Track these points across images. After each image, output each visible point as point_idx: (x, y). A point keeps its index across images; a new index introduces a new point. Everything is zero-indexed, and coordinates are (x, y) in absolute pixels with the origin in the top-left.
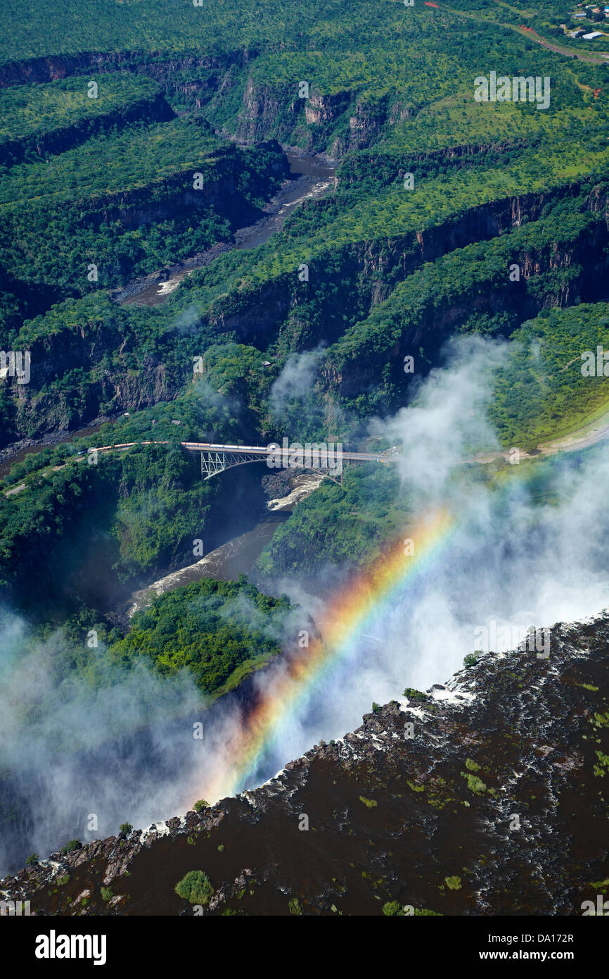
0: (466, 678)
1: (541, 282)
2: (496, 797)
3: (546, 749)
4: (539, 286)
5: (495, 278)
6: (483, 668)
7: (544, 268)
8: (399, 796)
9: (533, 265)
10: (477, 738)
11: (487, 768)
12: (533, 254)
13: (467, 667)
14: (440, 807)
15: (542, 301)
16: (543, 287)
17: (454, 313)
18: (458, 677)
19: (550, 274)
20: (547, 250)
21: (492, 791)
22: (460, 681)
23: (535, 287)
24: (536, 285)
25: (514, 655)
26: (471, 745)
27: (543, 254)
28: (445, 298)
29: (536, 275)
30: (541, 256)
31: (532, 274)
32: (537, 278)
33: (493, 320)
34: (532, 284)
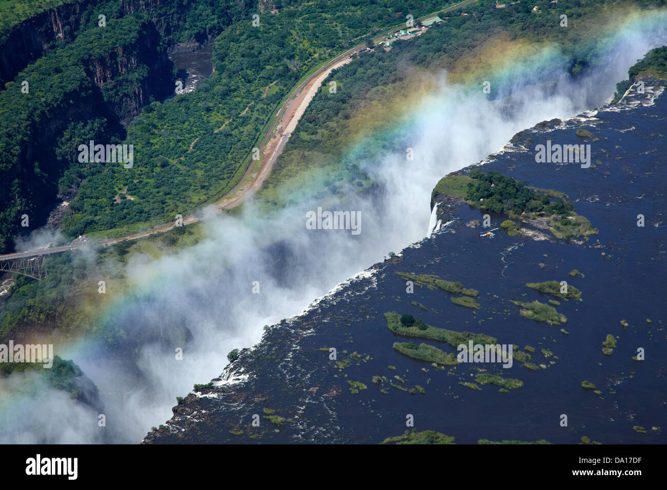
0: (235, 368)
1: (115, 87)
2: (294, 422)
3: (314, 390)
4: (114, 90)
5: (80, 87)
6: (243, 359)
7: (115, 73)
8: (228, 440)
9: (104, 71)
10: (263, 396)
11: (279, 410)
12: (102, 61)
13: (232, 362)
14: (260, 438)
15: (120, 104)
16: (118, 91)
17: (53, 126)
18: (228, 370)
19: (121, 78)
20: (113, 56)
21: (290, 420)
22: (231, 370)
23: (111, 92)
24: (112, 89)
25: (261, 346)
26: (261, 401)
27: (111, 60)
28: (43, 112)
29: (109, 81)
30: (109, 62)
31: (105, 81)
32: (110, 83)
33: (88, 128)
34: (108, 90)
